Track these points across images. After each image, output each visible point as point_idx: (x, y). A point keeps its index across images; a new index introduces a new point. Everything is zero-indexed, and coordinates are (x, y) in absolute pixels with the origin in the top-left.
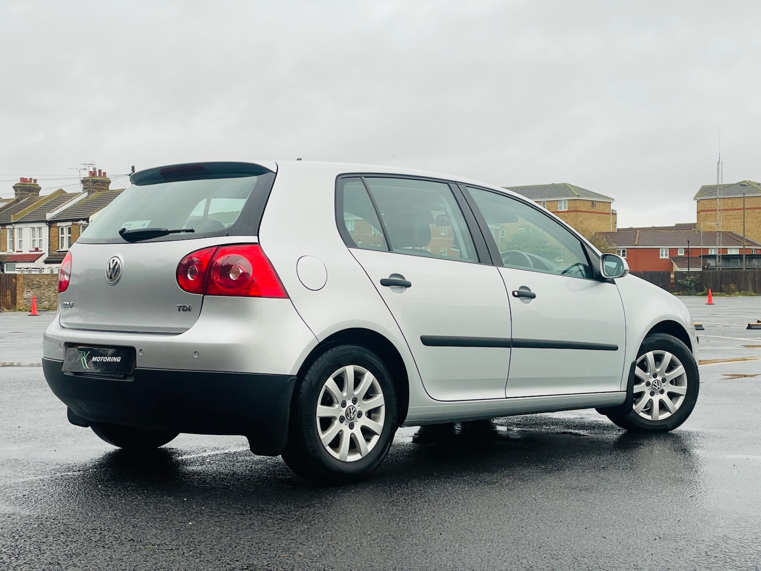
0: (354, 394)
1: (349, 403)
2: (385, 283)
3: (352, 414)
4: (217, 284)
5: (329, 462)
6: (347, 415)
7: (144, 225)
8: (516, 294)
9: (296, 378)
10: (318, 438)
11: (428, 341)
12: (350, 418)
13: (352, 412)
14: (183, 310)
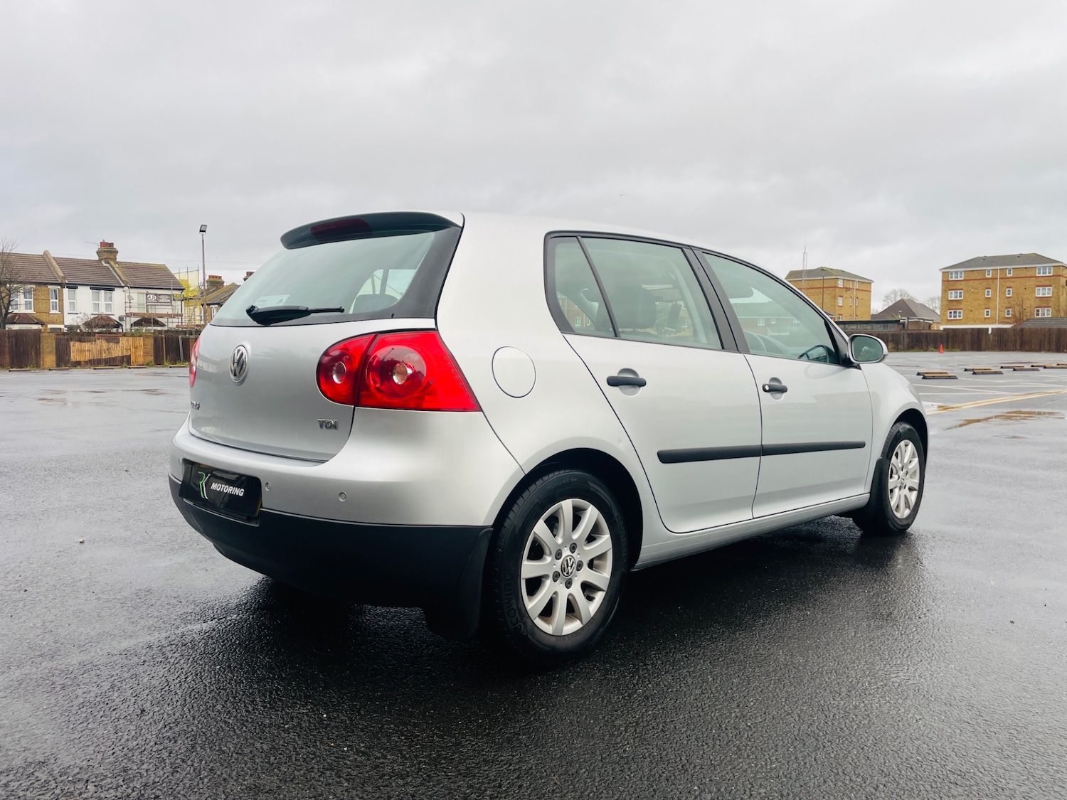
0: (572, 539)
1: (566, 552)
2: (613, 382)
3: (569, 568)
4: (373, 390)
5: (538, 641)
6: (563, 570)
7: (281, 301)
8: (767, 388)
9: (492, 529)
10: (523, 609)
11: (667, 457)
12: (568, 573)
13: (570, 565)
14: (326, 427)
